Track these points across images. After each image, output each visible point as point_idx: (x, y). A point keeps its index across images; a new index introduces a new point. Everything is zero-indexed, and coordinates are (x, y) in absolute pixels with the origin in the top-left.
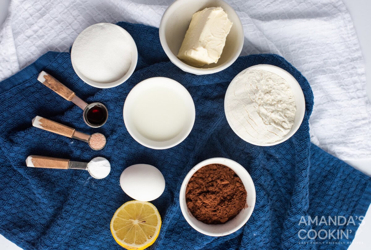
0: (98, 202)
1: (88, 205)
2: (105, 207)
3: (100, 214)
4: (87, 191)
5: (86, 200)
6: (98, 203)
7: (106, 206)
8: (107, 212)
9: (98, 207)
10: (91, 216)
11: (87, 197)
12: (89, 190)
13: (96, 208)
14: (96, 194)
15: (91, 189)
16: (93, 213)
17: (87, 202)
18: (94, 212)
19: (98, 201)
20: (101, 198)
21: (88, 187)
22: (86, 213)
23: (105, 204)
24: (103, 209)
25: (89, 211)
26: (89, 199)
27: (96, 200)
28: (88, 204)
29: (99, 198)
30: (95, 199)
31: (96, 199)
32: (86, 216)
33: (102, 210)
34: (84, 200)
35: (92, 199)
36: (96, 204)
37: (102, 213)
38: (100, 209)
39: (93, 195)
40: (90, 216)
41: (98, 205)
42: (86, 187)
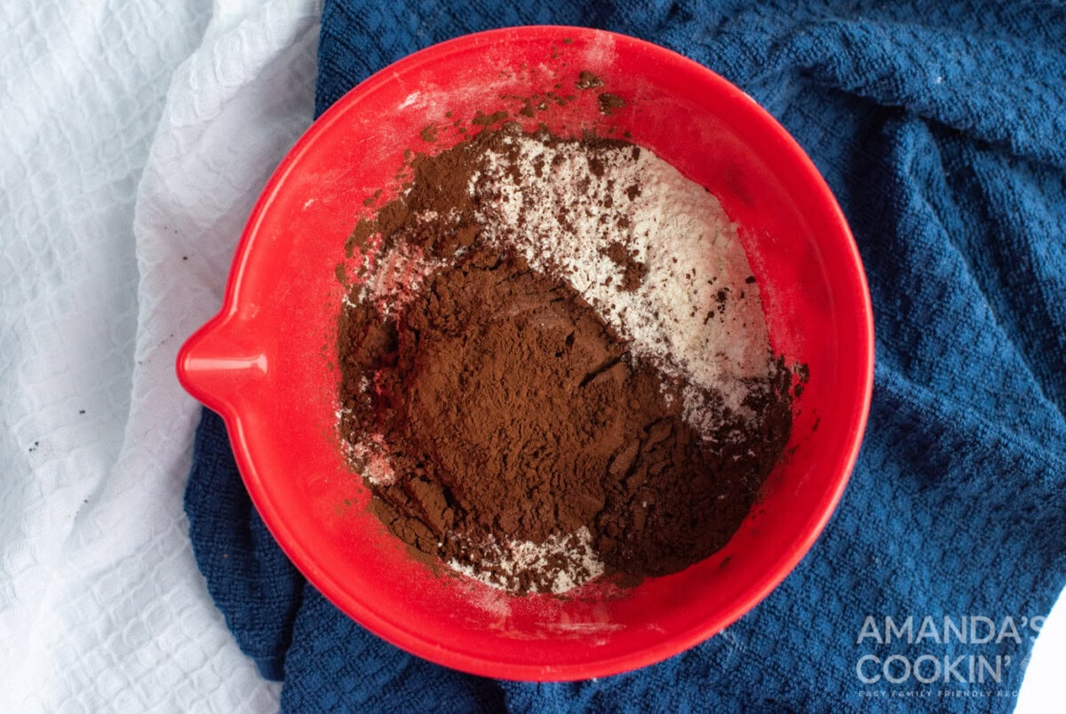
0: (799, 602)
1: (812, 635)
2: (815, 580)
3: (840, 599)
4: (765, 636)
5: (794, 644)
6: (802, 600)
7: (813, 576)
8: (832, 577)
9: (816, 604)
10: (843, 631)
11: (786, 640)
12: (760, 628)
13: (819, 611)
14: (774, 607)
15: (757, 621)
16: (835, 625)
17: (801, 641)
18: (831, 619)
19: (796, 602)
20: (786, 591)
21: (752, 632)
22: (835, 647)
23: (807, 578)
24: (823, 589)
25: (829, 634)
26: (791, 631)
27: (796, 607)
28: (808, 636)
29: (789, 596)
30: (791, 610)
31: (793, 606)
32: (845, 648)
33: (828, 592)
34: (793, 648)
35: (793, 623)
36: (806, 609)
37: (837, 593)
38: (822, 600)
39: (778, 619)
40: (844, 634)
41: (810, 605)
42: (750, 639)
